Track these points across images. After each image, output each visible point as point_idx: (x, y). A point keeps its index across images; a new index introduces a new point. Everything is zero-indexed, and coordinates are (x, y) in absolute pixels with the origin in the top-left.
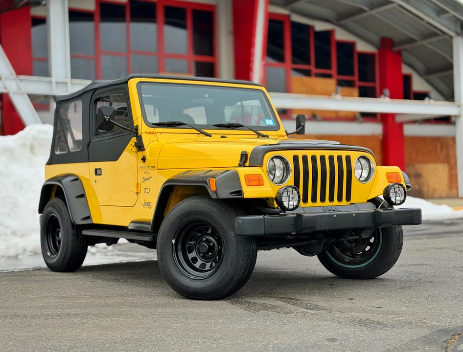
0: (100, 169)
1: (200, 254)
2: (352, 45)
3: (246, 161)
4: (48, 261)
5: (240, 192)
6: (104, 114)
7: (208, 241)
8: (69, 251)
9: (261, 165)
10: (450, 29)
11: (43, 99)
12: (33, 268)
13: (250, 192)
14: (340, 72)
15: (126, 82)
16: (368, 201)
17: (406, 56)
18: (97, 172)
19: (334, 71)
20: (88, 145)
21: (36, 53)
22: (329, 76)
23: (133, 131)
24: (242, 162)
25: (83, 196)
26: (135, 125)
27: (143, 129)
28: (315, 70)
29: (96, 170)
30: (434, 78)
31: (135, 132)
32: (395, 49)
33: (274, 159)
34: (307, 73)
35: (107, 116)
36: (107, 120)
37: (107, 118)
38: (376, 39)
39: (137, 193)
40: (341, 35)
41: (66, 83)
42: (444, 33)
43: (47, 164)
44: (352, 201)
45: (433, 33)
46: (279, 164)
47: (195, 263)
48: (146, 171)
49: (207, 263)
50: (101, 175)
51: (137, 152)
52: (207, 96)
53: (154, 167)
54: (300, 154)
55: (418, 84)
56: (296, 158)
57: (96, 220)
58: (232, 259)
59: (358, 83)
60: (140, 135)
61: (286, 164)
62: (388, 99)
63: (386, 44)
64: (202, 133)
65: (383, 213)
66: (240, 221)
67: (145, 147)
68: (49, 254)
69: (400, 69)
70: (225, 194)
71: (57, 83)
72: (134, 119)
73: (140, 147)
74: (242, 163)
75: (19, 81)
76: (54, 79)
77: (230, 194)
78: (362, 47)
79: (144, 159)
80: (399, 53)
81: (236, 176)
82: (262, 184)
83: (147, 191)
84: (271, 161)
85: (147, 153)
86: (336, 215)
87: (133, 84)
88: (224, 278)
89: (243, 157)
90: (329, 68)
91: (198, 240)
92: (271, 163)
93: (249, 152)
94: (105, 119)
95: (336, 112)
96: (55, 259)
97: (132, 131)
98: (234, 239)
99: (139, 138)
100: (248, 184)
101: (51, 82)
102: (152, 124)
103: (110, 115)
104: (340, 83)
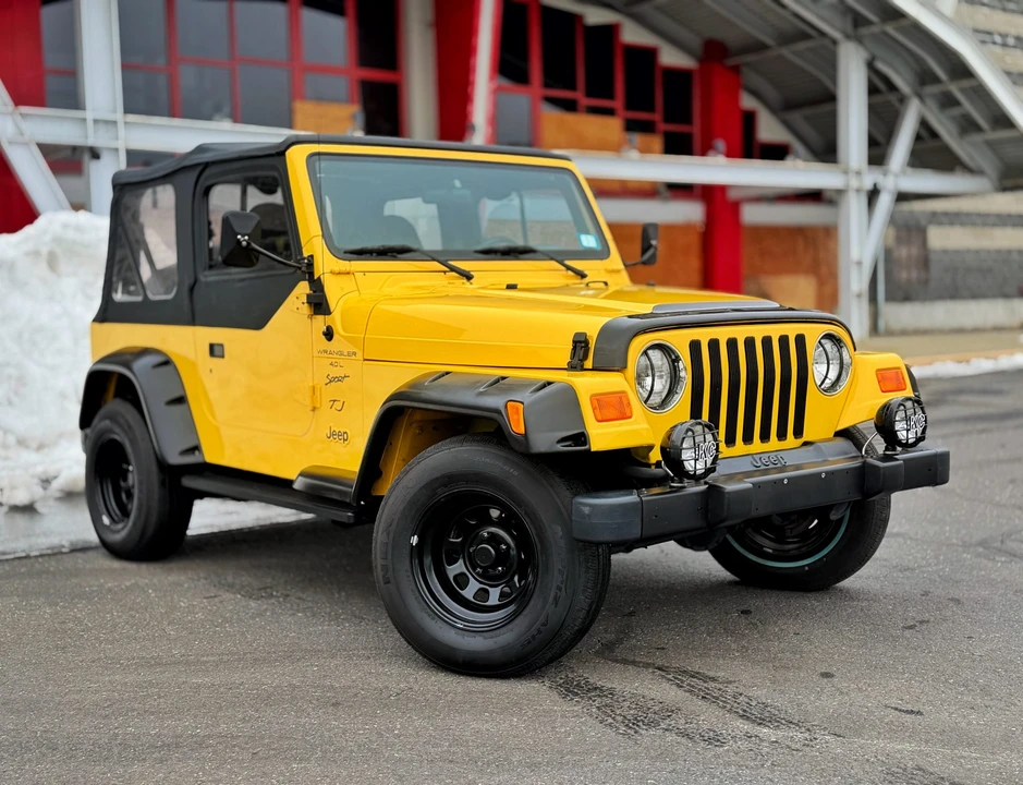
0: (222, 345)
1: (474, 569)
2: (650, 54)
3: (586, 357)
4: (104, 536)
5: (581, 438)
6: (237, 230)
7: (494, 540)
8: (154, 519)
9: (622, 368)
10: (832, 26)
11: (69, 153)
12: (72, 544)
13: (604, 437)
14: (630, 106)
15: (282, 154)
16: (838, 434)
17: (749, 77)
18: (215, 350)
19: (618, 103)
20: (192, 289)
21: (51, 59)
22: (609, 112)
23: (303, 269)
24: (576, 359)
25: (181, 400)
26: (306, 254)
27: (326, 264)
28: (585, 101)
29: (212, 346)
30: (796, 117)
31: (307, 270)
32: (731, 62)
33: (650, 352)
34: (569, 106)
35: (243, 236)
36: (244, 243)
37: (243, 239)
38: (696, 42)
39: (314, 409)
40: (633, 35)
41: (115, 123)
42: (822, 34)
43: (94, 320)
44: (807, 436)
45: (803, 33)
46: (660, 363)
47: (462, 589)
48: (334, 361)
49: (490, 589)
50: (223, 357)
51: (310, 317)
52: (458, 183)
53: (355, 354)
54: (704, 335)
55: (769, 130)
56: (695, 347)
57: (211, 456)
58: (559, 589)
59: (663, 127)
60: (319, 278)
61: (674, 360)
62: (721, 159)
63: (714, 52)
64: (453, 269)
65: (884, 468)
66: (586, 510)
67: (332, 308)
68: (106, 520)
69: (736, 99)
70: (546, 441)
71: (96, 121)
72: (303, 240)
73: (319, 305)
74: (576, 361)
75: (19, 118)
76: (89, 115)
77: (559, 442)
78: (670, 57)
79: (329, 334)
80: (736, 69)
81: (570, 397)
82: (628, 414)
83: (338, 405)
84: (644, 358)
85: (336, 319)
86: (789, 479)
87: (297, 158)
88: (539, 632)
89: (578, 348)
90: (610, 95)
91: (471, 536)
92: (644, 360)
93: (593, 335)
94: (239, 242)
95: (623, 183)
96: (121, 533)
97: (300, 268)
98: (562, 543)
99: (317, 286)
100: (600, 418)
101: (84, 120)
102: (345, 252)
103: (249, 232)
104: (631, 126)
